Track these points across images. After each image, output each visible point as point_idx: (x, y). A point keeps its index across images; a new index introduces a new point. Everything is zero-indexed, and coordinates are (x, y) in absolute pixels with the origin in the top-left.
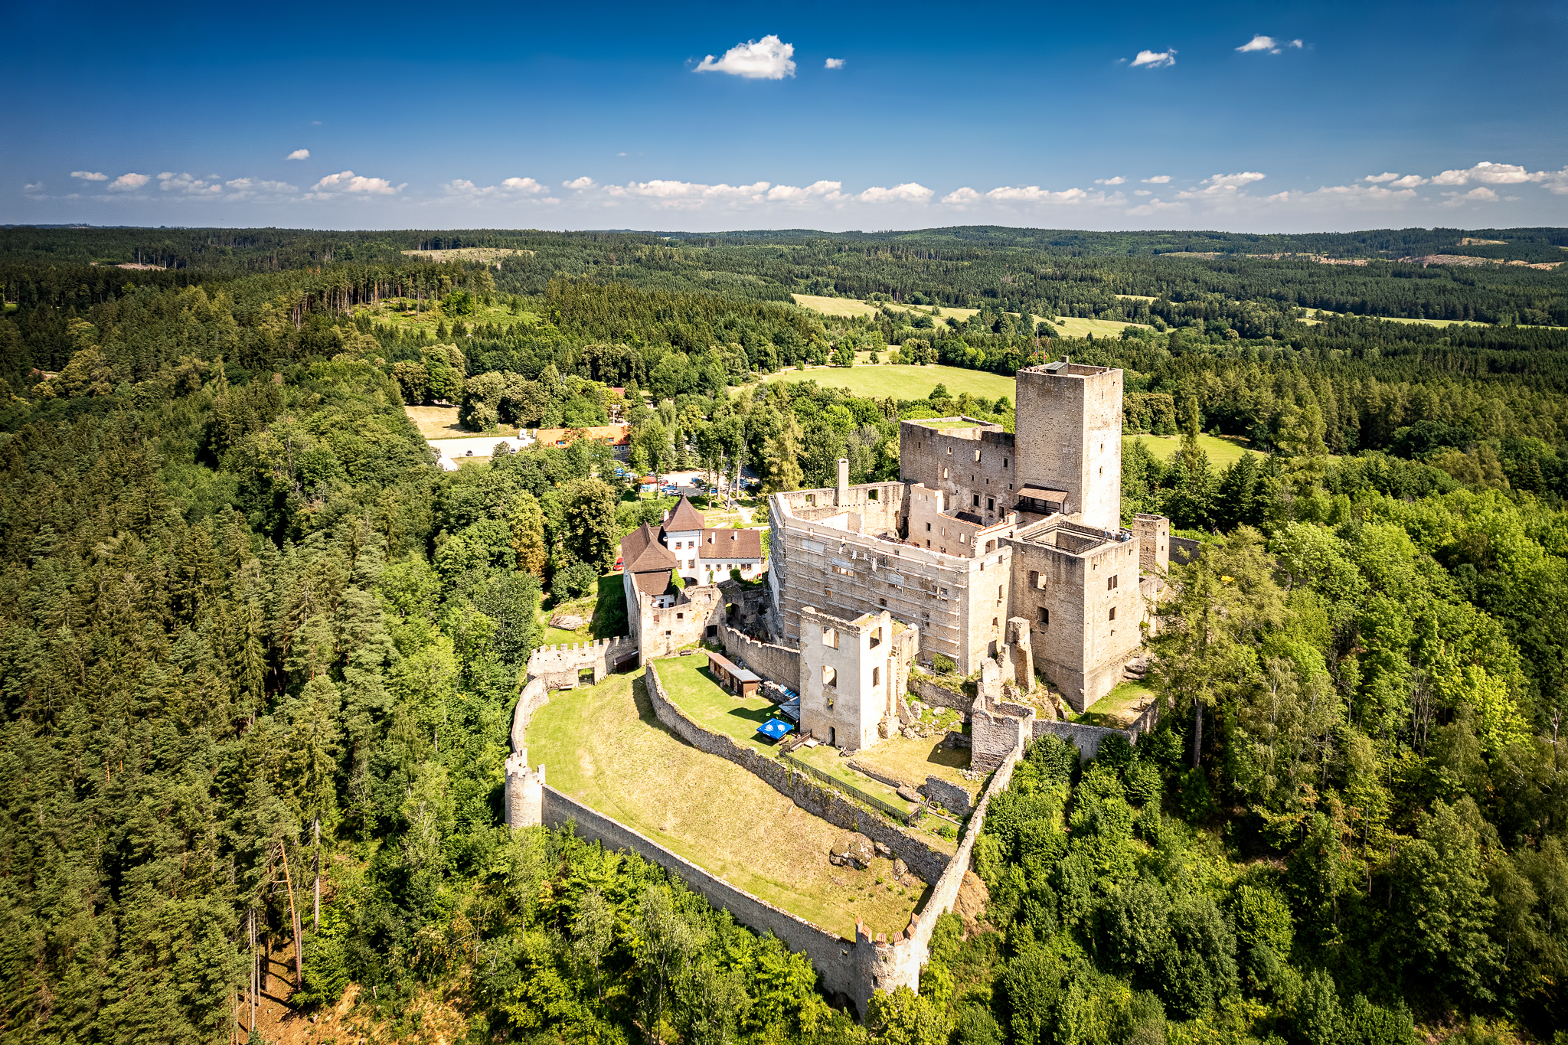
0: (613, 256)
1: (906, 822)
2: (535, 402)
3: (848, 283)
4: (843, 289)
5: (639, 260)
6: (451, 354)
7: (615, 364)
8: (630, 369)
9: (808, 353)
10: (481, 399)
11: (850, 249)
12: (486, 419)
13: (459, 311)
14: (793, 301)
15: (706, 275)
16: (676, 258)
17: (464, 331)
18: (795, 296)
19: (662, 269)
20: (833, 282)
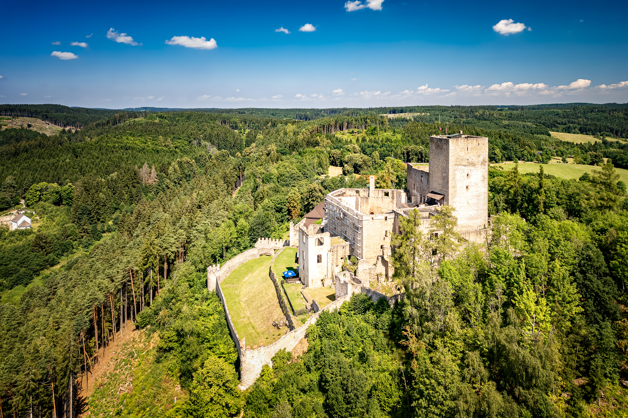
0: (464, 115)
1: (294, 314)
2: (366, 165)
3: (588, 127)
4: (583, 131)
5: (476, 117)
6: (354, 148)
7: (416, 155)
8: (422, 157)
9: (523, 155)
10: (347, 163)
11: (599, 111)
12: (348, 171)
13: (372, 134)
14: (549, 135)
15: (506, 122)
16: (495, 115)
17: (366, 140)
18: (551, 132)
19: (485, 120)
20: (579, 127)
